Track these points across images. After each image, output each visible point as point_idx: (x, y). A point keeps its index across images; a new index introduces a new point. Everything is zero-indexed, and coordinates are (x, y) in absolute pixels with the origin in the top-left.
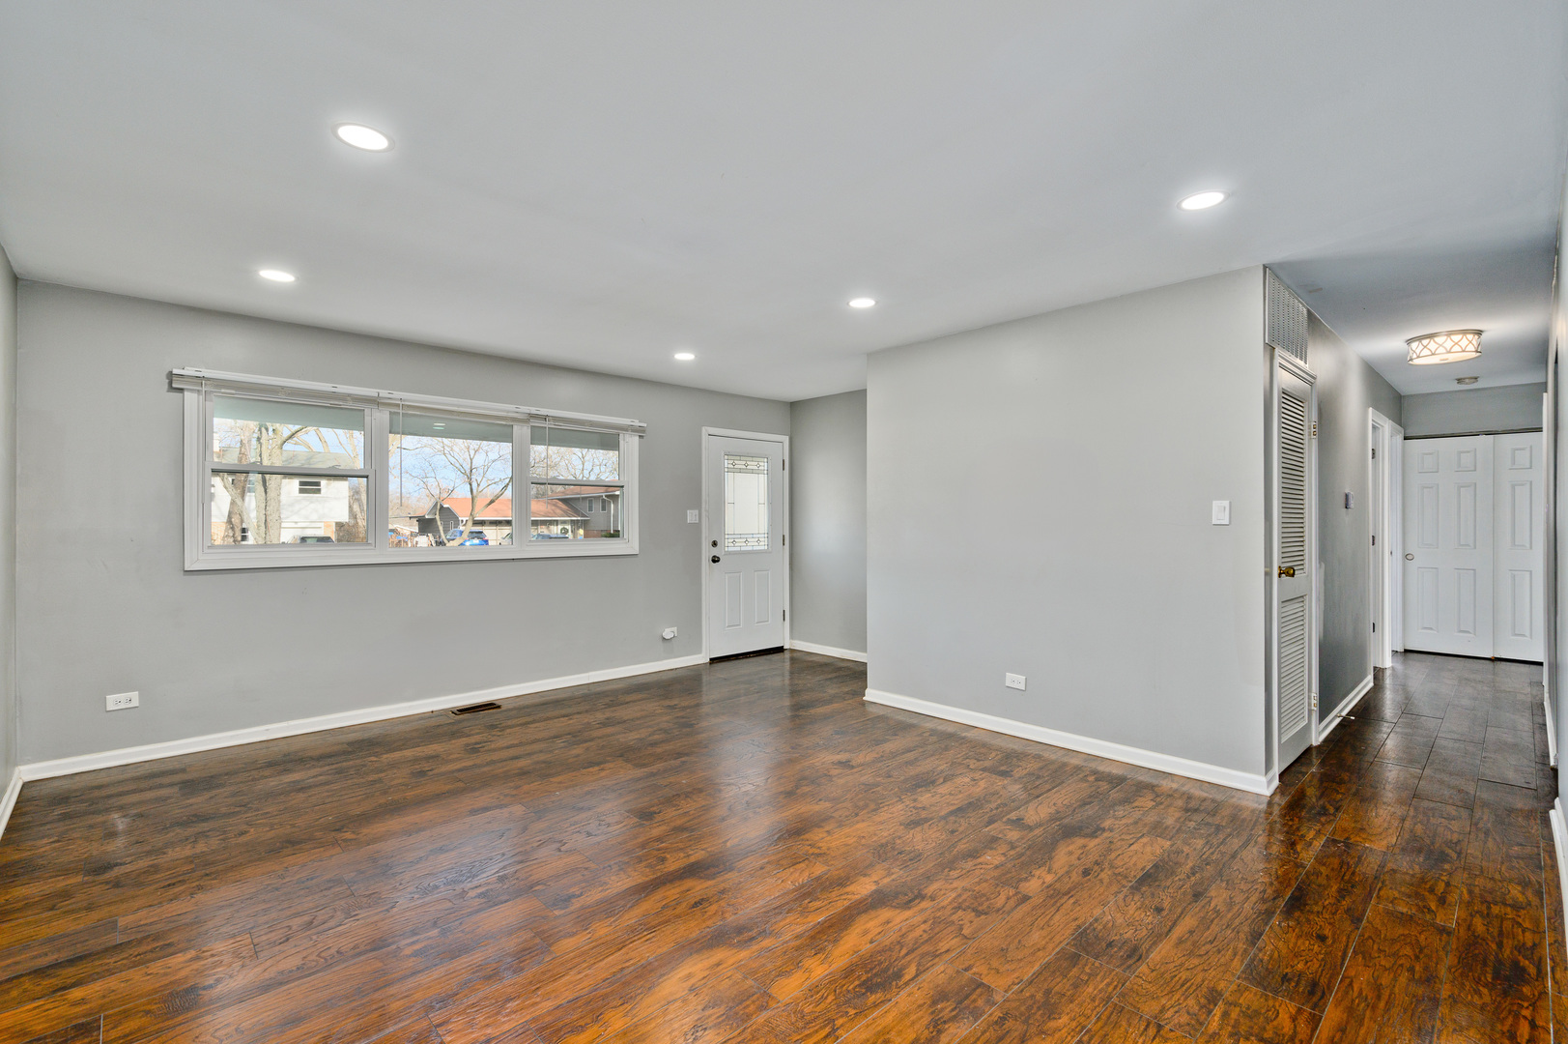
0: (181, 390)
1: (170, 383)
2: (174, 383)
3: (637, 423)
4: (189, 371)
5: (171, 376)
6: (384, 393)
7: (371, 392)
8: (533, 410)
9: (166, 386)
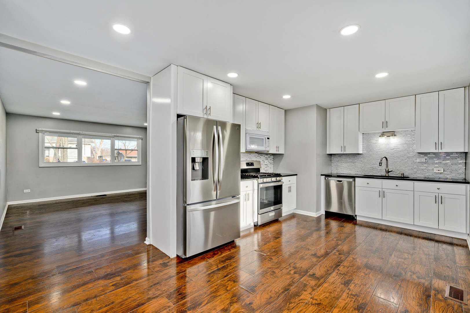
0: (38, 133)
1: (36, 131)
2: (37, 132)
3: (141, 137)
4: (40, 129)
5: (36, 130)
6: (81, 132)
7: (78, 132)
8: (115, 135)
9: (36, 132)
